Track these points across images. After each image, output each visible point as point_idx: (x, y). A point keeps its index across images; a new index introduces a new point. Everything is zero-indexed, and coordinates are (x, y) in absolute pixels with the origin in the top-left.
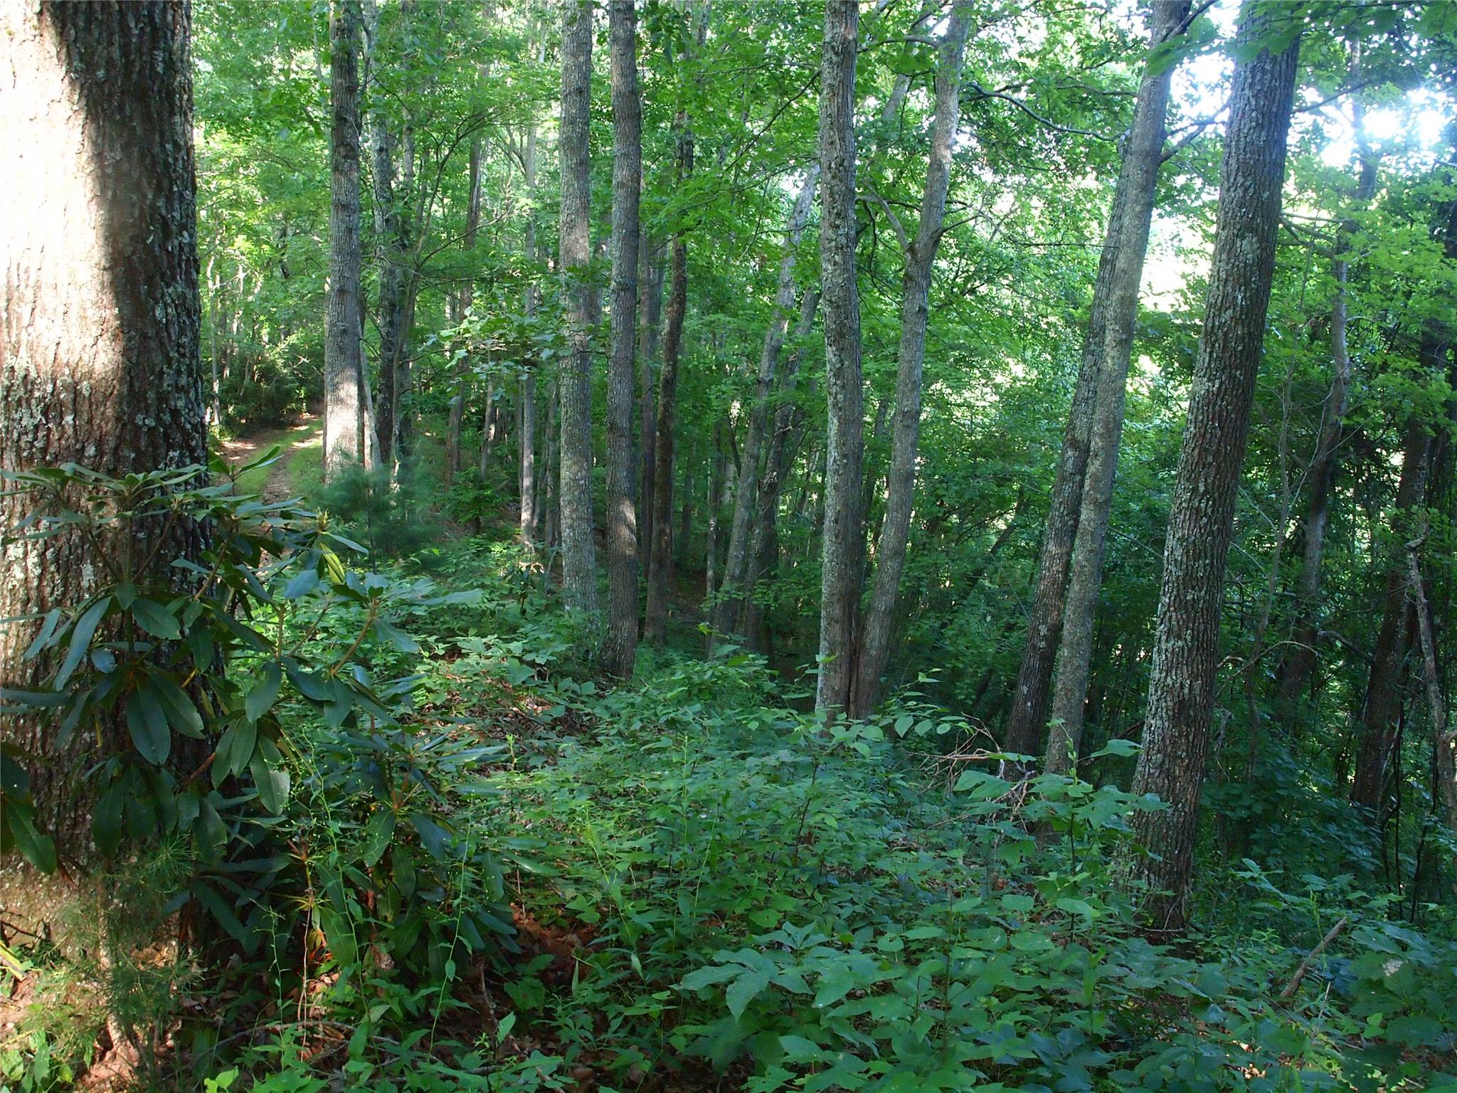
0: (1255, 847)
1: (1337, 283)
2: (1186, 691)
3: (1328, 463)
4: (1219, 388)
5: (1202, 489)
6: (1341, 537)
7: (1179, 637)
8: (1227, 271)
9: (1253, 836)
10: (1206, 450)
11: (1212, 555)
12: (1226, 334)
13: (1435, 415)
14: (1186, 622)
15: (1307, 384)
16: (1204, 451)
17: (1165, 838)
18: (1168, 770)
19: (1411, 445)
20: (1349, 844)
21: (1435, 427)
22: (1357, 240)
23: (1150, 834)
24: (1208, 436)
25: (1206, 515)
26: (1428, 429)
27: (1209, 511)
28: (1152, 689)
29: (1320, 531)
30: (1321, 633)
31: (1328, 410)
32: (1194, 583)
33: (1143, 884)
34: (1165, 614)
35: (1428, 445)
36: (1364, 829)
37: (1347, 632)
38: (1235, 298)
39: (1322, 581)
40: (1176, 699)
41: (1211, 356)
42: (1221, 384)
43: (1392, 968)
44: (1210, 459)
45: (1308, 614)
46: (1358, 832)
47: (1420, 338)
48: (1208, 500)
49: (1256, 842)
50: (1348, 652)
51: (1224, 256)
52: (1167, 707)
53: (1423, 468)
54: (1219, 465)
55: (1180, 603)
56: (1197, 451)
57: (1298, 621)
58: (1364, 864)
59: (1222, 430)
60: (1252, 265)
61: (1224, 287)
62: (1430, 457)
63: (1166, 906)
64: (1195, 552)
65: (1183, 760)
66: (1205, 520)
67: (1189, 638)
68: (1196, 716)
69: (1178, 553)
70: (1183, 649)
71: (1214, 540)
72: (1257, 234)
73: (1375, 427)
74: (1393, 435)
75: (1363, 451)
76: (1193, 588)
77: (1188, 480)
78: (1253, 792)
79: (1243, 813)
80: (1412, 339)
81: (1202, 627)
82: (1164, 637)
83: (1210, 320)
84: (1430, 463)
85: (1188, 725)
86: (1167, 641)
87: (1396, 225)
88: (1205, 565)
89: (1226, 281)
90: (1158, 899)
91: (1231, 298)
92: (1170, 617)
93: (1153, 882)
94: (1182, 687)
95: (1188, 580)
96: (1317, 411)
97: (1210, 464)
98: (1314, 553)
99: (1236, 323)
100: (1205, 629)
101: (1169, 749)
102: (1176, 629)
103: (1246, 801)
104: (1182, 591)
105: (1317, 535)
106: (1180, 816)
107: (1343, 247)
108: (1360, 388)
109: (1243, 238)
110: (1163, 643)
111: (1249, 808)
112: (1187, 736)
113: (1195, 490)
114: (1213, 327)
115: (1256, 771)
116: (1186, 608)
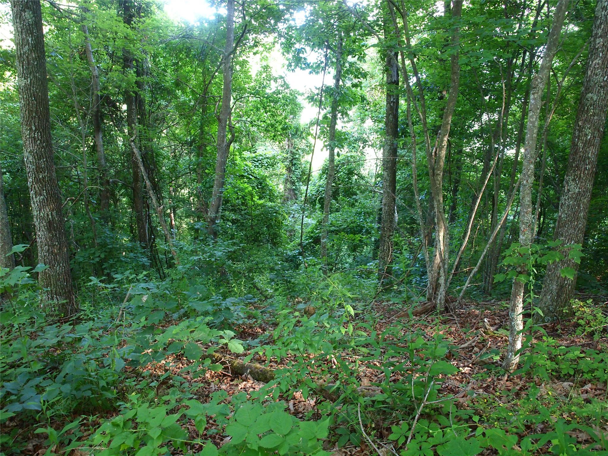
0: (105, 271)
1: (84, 35)
2: (50, 217)
3: (98, 111)
4: (31, 82)
5: (34, 128)
6: (111, 141)
7: (41, 195)
8: (21, 27)
9: (103, 267)
10: (32, 111)
11: (46, 157)
12: (27, 57)
13: (133, 87)
14: (42, 188)
15: (82, 79)
16: (30, 112)
17: (59, 280)
18: (52, 251)
19: (127, 101)
20: (139, 258)
21: (134, 92)
22: (88, 15)
23: (52, 280)
24: (31, 104)
25: (39, 139)
26: (132, 93)
27: (40, 137)
28: (35, 220)
29: (101, 140)
30: (111, 180)
31: (93, 89)
32: (41, 170)
33: (55, 301)
34: (32, 186)
35: (134, 99)
36: (143, 250)
37: (121, 178)
38: (28, 40)
39: (107, 160)
40: (47, 221)
41: (23, 68)
42: (31, 80)
43: (145, 298)
44: (34, 114)
45: (104, 174)
46: (141, 253)
47: (123, 57)
48: (38, 133)
49: (105, 268)
50: (125, 186)
51: (18, 20)
52: (44, 226)
53: (134, 109)
54: (39, 117)
55: (37, 180)
56: (27, 112)
57: (100, 177)
58: (146, 264)
59: (36, 101)
60: (32, 25)
61: (22, 34)
62: (136, 104)
63: (68, 307)
64: (38, 156)
65: (57, 246)
66: (39, 142)
67: (45, 194)
68: (57, 226)
69: (31, 158)
70: (44, 199)
71: (45, 150)
72: (31, 10)
73: (114, 95)
74: (121, 97)
75: (111, 105)
76: (41, 172)
77: (27, 125)
78: (99, 250)
79: (97, 259)
80: (119, 58)
81: (49, 188)
82: (34, 196)
83: (19, 51)
84: (136, 107)
85: (55, 231)
86: (36, 197)
87: (104, 10)
88: (44, 162)
89: (22, 32)
90: (63, 305)
91: (26, 40)
92: (35, 187)
93: (59, 299)
94: (48, 215)
95: (39, 169)
96: (88, 90)
97: (35, 117)
98: (101, 149)
99: (31, 52)
100: (51, 189)
101: (50, 242)
102: (38, 192)
103: (97, 255)
104: (37, 175)
105: (100, 142)
106: (62, 269)
107: (83, 19)
108: (103, 79)
109: (25, 12)
110: (34, 199)
111: (99, 256)
112: (56, 235)
113: (31, 129)
114: (21, 54)
115: (98, 241)
116: (40, 181)
